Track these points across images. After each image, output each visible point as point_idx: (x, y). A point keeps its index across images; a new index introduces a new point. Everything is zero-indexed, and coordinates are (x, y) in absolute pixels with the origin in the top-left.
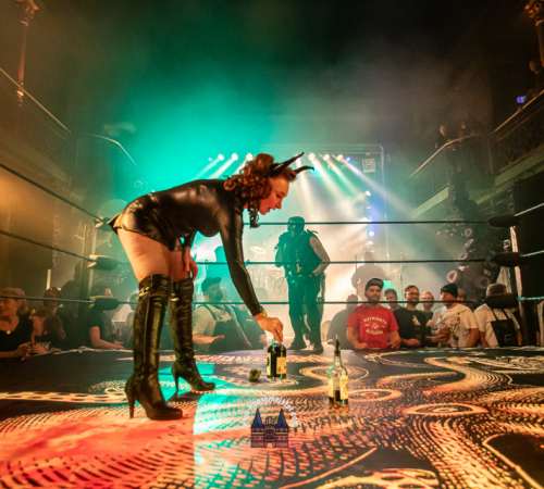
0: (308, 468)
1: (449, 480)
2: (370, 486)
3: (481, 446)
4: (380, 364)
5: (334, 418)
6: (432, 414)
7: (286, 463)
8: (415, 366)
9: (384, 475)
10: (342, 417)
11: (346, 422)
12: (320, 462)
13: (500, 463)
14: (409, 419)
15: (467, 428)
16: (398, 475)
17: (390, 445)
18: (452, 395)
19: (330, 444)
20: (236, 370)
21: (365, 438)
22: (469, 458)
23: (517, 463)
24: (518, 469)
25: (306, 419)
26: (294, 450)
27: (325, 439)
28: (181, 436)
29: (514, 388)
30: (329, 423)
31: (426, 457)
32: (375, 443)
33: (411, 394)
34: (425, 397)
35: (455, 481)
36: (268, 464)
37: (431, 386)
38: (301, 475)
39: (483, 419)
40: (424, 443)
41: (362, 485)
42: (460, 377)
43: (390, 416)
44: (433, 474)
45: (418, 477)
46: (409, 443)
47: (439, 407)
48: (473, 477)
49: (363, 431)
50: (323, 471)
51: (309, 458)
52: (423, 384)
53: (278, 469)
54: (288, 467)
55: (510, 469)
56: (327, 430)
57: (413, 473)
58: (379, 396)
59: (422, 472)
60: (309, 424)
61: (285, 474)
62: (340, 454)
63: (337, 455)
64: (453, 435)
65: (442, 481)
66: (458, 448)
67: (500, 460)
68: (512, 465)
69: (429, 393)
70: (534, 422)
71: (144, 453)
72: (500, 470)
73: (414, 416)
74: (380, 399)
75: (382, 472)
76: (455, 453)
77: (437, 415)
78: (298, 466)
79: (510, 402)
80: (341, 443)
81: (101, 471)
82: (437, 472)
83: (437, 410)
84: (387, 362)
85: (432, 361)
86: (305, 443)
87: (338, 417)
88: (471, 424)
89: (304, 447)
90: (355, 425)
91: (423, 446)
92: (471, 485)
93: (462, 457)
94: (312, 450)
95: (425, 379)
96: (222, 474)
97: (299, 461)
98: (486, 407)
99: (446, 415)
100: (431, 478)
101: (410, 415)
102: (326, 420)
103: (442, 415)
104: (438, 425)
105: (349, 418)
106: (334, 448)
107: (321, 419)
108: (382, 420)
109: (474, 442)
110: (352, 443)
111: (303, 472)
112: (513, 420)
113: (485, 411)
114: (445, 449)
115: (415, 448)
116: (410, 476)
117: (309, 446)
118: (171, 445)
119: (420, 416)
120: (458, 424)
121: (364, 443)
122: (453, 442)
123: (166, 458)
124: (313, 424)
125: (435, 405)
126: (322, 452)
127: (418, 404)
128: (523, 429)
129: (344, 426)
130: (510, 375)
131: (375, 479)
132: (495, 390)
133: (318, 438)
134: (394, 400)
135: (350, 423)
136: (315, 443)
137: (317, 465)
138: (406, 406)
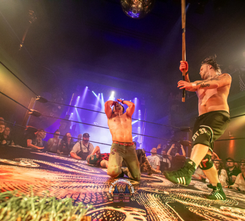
0: (95, 201)
1: (151, 214)
2: (119, 212)
3: (165, 204)
8: (146, 175)
9: (125, 209)
12: (101, 200)
13: (171, 210)
14: (140, 191)
15: (161, 197)
16: (131, 209)
18: (157, 187)
19: (107, 195)
20: (77, 164)
22: (160, 208)
23: (177, 212)
24: (177, 214)
25: (99, 184)
26: (91, 194)
27: (105, 192)
28: (46, 182)
29: (179, 188)
30: (108, 187)
31: (143, 205)
33: (142, 183)
35: (153, 215)
36: (79, 197)
37: (150, 182)
39: (167, 196)
41: (116, 211)
42: (161, 181)
44: (145, 211)
45: (138, 211)
46: (138, 199)
48: (160, 214)
50: (101, 203)
51: (97, 198)
52: (148, 181)
53: (82, 199)
54: (87, 199)
55: (174, 213)
56: (107, 190)
57: (137, 210)
59: (141, 210)
61: (85, 202)
62: (110, 198)
63: (108, 198)
64: (155, 199)
65: (147, 214)
66: (156, 204)
67: (171, 209)
68: (175, 212)
69: (148, 184)
70: (185, 200)
71: (27, 185)
72: (170, 213)
73: (142, 190)
75: (125, 207)
77: (150, 191)
78: (91, 200)
79: (178, 192)
80: (111, 195)
81: (4, 188)
82: (146, 211)
86: (96, 192)
88: (162, 196)
89: (96, 194)
91: (143, 201)
92: (159, 216)
93: (157, 207)
95: (148, 180)
96: (57, 197)
97: (92, 198)
98: (169, 192)
100: (144, 212)
103: (152, 192)
104: (150, 195)
106: (108, 196)
107: (106, 186)
109: (162, 203)
111: (92, 202)
112: (178, 198)
113: (168, 193)
114: (151, 203)
115: (140, 201)
116: (136, 210)
117: (98, 194)
118: (40, 184)
119: (144, 190)
120: (157, 196)
122: (154, 201)
123: (36, 188)
124: (102, 187)
125: (151, 188)
126: (103, 197)
127: (144, 187)
128: (180, 201)
131: (121, 210)
132: (173, 188)
133: (102, 192)
134: (135, 184)
136: (101, 193)
137: (99, 201)
138: (139, 187)
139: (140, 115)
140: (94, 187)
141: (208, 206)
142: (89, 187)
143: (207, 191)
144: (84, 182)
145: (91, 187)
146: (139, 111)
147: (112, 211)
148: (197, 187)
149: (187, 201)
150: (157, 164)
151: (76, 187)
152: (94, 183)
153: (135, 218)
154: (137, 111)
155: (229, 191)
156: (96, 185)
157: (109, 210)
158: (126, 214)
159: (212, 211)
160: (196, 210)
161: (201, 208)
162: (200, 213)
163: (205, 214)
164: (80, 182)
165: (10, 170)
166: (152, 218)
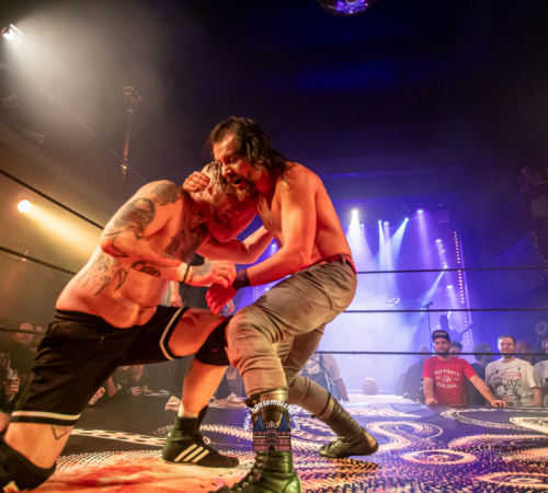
4: (457, 421)
5: (391, 479)
6: (508, 484)
10: (399, 480)
11: (403, 485)
14: (479, 488)
18: (539, 463)
25: (359, 479)
30: (384, 485)
33: (487, 458)
34: (504, 463)
37: (514, 449)
43: (457, 483)
47: (520, 476)
52: (506, 448)
58: (449, 460)
60: (361, 484)
69: (508, 458)
73: (486, 486)
74: (449, 463)
77: (514, 485)
83: (517, 480)
84: (465, 420)
85: (519, 421)
87: (395, 480)
95: (507, 442)
99: (526, 486)
101: (480, 483)
102: (381, 482)
103: (520, 485)
105: (407, 481)
107: (376, 481)
108: (445, 487)
119: (493, 485)
124: (366, 485)
125: (515, 473)
127: (493, 471)
134: (466, 465)
135: (408, 487)
138: (479, 474)
139: (442, 252)
144: (317, 476)
146: (439, 241)
150: (533, 384)
152: (343, 476)
154: (432, 242)
156: (350, 482)
164: (308, 478)
165: (145, 464)
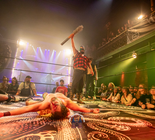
0: (21, 131)
2: (36, 137)
7: (15, 130)
11: (41, 118)
12: (26, 129)
15: (72, 119)
17: (50, 124)
21: (44, 122)
22: (68, 127)
27: (32, 122)
30: (37, 118)
31: (57, 127)
32: (46, 123)
35: (60, 134)
36: (8, 130)
38: (17, 134)
40: (59, 123)
41: (34, 136)
48: (66, 132)
49: (45, 120)
50: (25, 132)
51: (24, 128)
55: (76, 130)
56: (35, 120)
57: (50, 132)
59: (53, 131)
61: (12, 133)
63: (33, 127)
66: (67, 124)
72: (74, 130)
75: (42, 132)
76: (65, 126)
78: (18, 130)
80: (36, 123)
86: (25, 123)
89: (24, 125)
90: (43, 119)
91: (58, 124)
92: (64, 134)
94: (26, 126)
97: (20, 129)
100: (55, 133)
106: (33, 125)
110: (40, 124)
114: (63, 125)
115: (56, 124)
121: (43, 124)
124: (32, 118)
126: (29, 126)
129: (40, 118)
130: (89, 105)
131: (39, 134)
135: (43, 118)
136: (29, 124)
137: (24, 130)
140: (25, 120)
141: (101, 119)
142: (21, 121)
143: (105, 107)
145: (23, 120)
147: (31, 137)
148: (99, 106)
149: (89, 118)
151: (10, 122)
153: (46, 139)
155: (118, 105)
156: (28, 118)
157: (28, 137)
158: (41, 137)
159: (102, 122)
160: (92, 123)
161: (96, 121)
162: (94, 125)
163: (96, 126)
166: (58, 137)
